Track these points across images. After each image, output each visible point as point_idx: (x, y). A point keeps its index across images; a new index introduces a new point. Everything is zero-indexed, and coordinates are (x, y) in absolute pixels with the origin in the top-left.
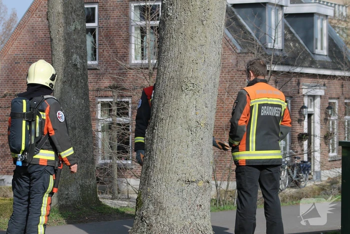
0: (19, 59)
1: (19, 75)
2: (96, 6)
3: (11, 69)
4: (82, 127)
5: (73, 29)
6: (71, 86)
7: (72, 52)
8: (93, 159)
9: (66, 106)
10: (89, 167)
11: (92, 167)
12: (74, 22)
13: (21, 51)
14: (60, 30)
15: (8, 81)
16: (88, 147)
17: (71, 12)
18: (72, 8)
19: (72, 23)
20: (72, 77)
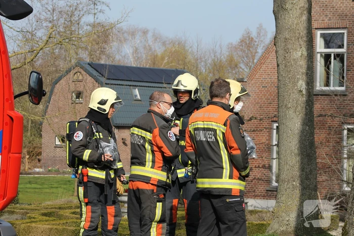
0: (266, 83)
1: (266, 99)
2: (345, 31)
3: (258, 93)
4: (305, 153)
5: (300, 55)
6: (296, 113)
7: (297, 78)
8: (316, 186)
9: (290, 132)
10: (311, 194)
11: (314, 194)
12: (301, 48)
13: (269, 75)
14: (286, 55)
15: (255, 105)
16: (311, 173)
17: (298, 38)
18: (300, 34)
19: (298, 49)
20: (296, 103)
